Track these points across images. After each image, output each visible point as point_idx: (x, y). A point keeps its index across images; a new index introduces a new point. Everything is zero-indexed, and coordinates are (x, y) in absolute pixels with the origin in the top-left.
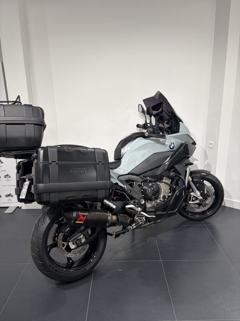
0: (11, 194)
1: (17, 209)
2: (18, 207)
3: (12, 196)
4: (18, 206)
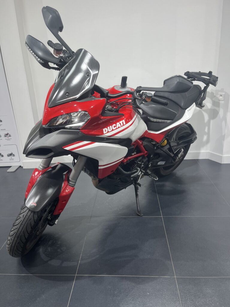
0: (12, 153)
2: (20, 166)
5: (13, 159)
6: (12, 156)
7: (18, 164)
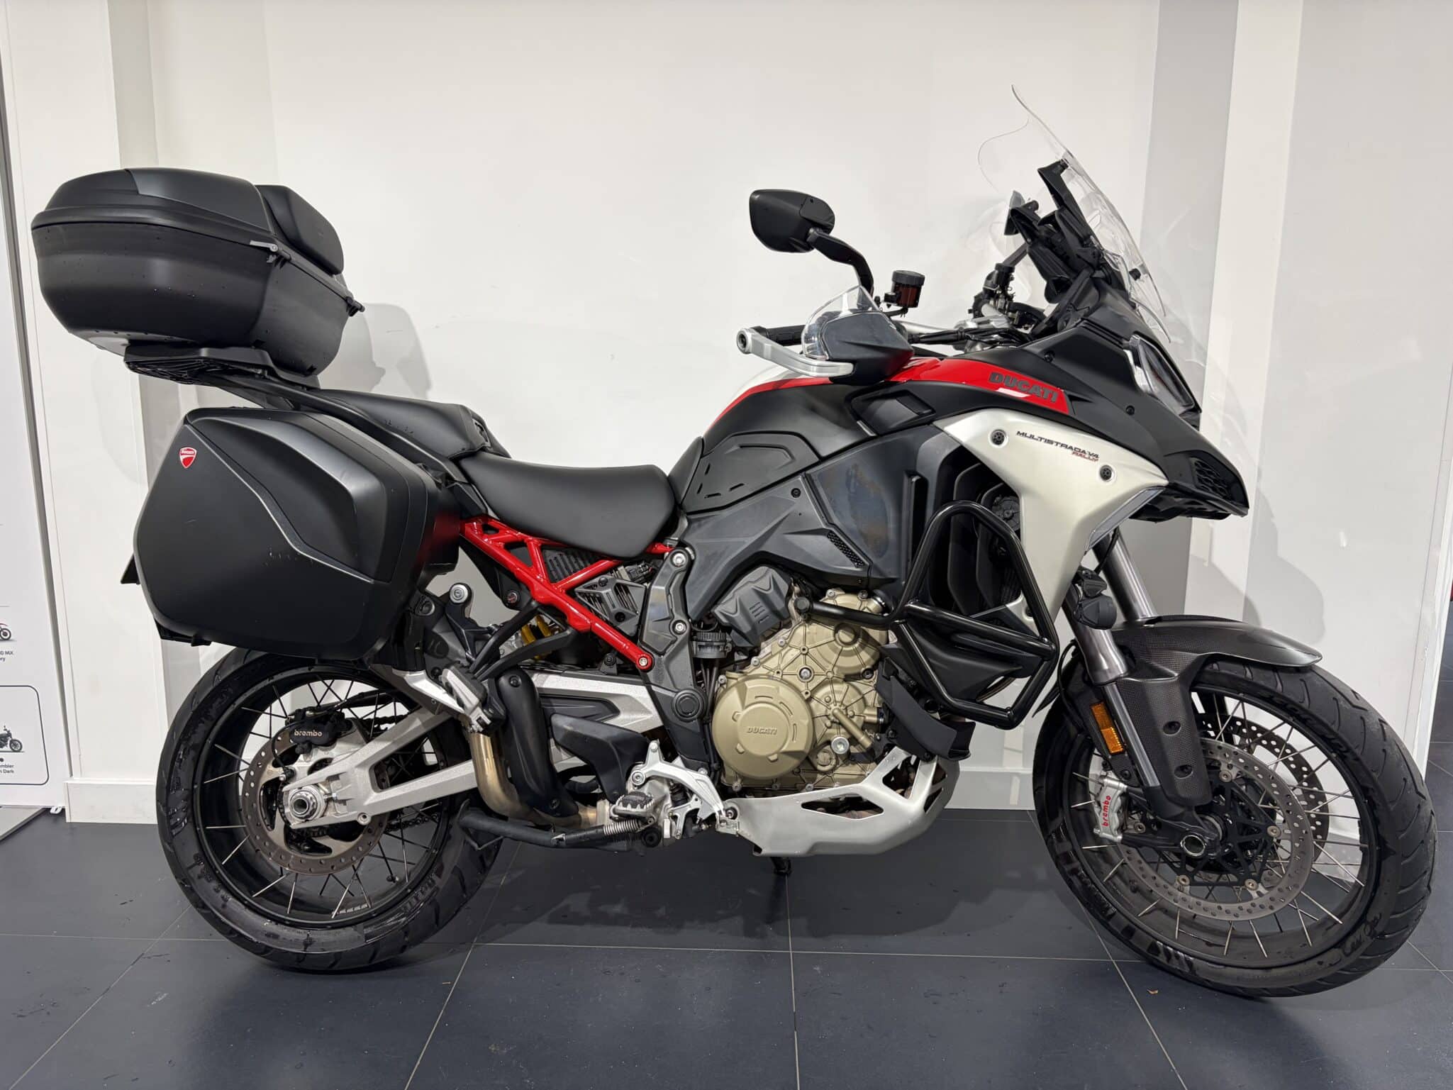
0: (9, 734)
1: (43, 822)
2: (46, 811)
3: (16, 746)
4: (47, 805)
5: (9, 769)
6: (7, 748)
7: (36, 799)
